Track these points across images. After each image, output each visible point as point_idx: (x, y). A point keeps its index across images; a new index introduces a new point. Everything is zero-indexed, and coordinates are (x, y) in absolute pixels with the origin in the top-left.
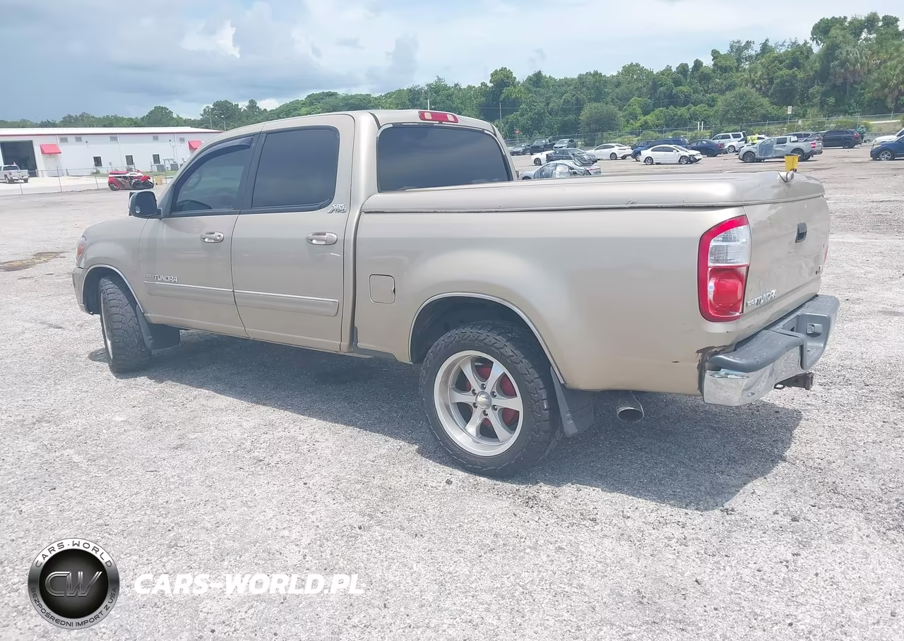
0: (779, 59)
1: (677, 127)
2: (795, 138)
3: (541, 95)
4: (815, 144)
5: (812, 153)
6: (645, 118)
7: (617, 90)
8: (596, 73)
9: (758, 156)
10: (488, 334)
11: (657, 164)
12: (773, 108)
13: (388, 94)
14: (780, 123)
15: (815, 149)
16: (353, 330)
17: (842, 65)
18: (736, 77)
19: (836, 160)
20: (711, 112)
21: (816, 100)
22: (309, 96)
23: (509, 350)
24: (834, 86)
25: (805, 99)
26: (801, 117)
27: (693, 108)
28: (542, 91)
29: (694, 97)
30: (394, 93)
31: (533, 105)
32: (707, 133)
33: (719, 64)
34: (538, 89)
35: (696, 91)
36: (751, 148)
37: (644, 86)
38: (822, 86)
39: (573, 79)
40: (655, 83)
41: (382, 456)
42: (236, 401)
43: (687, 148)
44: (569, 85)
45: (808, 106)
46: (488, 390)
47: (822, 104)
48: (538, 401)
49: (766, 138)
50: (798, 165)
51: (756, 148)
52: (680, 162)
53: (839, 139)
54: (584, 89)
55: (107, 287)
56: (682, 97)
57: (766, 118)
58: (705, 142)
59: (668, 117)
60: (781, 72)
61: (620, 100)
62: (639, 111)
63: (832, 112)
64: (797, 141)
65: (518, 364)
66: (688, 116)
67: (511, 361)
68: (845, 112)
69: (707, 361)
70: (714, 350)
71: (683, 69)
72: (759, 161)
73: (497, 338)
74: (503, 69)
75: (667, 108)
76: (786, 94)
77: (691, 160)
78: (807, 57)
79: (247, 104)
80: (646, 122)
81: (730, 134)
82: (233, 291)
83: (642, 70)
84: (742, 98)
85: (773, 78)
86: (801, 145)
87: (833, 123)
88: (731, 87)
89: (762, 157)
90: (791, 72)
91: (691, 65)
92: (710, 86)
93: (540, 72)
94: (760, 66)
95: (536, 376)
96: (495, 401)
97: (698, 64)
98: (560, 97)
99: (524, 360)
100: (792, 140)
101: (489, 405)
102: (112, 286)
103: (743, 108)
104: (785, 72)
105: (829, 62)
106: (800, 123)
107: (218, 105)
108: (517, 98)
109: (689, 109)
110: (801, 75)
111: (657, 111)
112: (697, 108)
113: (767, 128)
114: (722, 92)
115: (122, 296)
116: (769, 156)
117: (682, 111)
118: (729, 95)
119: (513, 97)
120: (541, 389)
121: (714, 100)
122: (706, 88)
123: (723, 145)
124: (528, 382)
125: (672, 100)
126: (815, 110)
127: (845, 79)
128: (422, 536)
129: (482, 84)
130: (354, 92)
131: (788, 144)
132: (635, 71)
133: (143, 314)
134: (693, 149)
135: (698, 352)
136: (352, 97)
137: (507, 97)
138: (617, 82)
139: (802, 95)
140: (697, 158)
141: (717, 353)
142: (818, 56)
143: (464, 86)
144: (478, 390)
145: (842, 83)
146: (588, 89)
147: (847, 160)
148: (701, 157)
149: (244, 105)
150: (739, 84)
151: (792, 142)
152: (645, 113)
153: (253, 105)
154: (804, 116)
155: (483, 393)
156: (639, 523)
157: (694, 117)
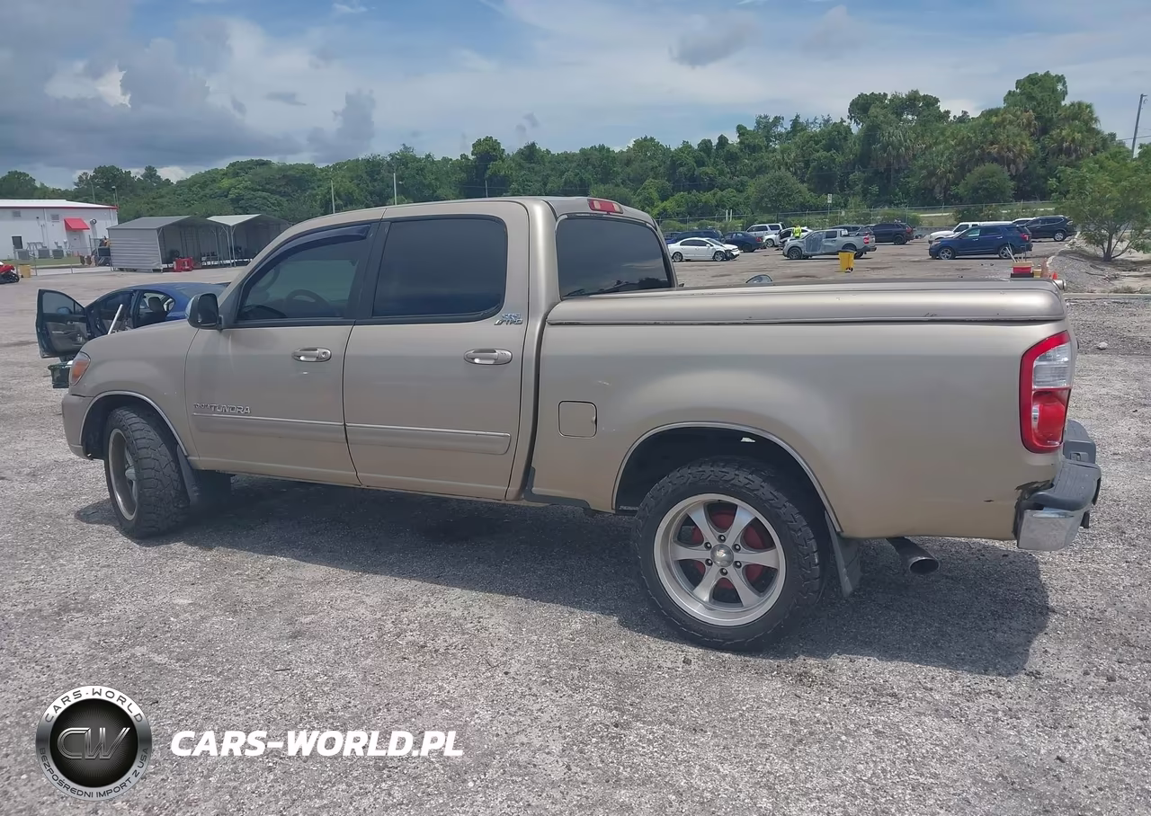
0: (814, 139)
1: (703, 214)
2: (846, 232)
3: (536, 173)
4: (868, 239)
5: (866, 250)
6: (664, 204)
7: (628, 170)
8: (602, 148)
9: (805, 252)
10: (737, 473)
11: (687, 260)
12: (811, 196)
13: (337, 165)
14: (819, 214)
15: (868, 245)
16: (529, 471)
17: (884, 149)
18: (768, 159)
19: (891, 258)
20: (740, 198)
21: (858, 188)
22: (233, 165)
23: (767, 491)
24: (877, 173)
25: (844, 186)
26: (842, 207)
27: (720, 193)
28: (537, 168)
29: (720, 180)
30: (345, 164)
31: (527, 185)
32: (739, 224)
33: (746, 142)
34: (533, 165)
35: (722, 173)
36: (795, 242)
37: (660, 166)
38: (864, 172)
39: (574, 155)
40: (673, 162)
41: (579, 632)
42: (333, 571)
43: (720, 241)
44: (571, 162)
45: (849, 195)
46: (729, 543)
47: (865, 193)
48: (808, 555)
49: (810, 231)
50: (854, 263)
51: (802, 242)
52: (714, 259)
53: (889, 234)
54: (590, 167)
55: (130, 422)
56: (706, 179)
57: (804, 209)
58: (740, 235)
59: (690, 204)
60: (818, 154)
61: (632, 181)
62: (655, 195)
63: (876, 204)
64: (848, 236)
65: (780, 508)
66: (714, 202)
67: (771, 505)
68: (890, 203)
69: (1025, 499)
70: (1035, 485)
71: (706, 145)
72: (806, 257)
73: (750, 477)
74: (488, 139)
75: (689, 193)
76: (824, 180)
77: (727, 256)
78: (845, 139)
79: (143, 171)
80: (665, 210)
81: (767, 225)
82: (345, 425)
83: (657, 145)
84: (778, 183)
85: (808, 161)
86: (851, 240)
87: (880, 214)
88: (761, 170)
89: (810, 253)
90: (829, 154)
91: (715, 142)
92: (738, 167)
93: (533, 144)
94: (793, 147)
95: (805, 523)
96: (738, 557)
97: (723, 140)
98: (561, 176)
99: (787, 504)
100: (843, 234)
101: (730, 561)
102: (138, 420)
103: (779, 195)
104: (822, 153)
105: (870, 145)
106: (843, 213)
107: (101, 171)
108: (505, 176)
109: (715, 194)
110: (839, 159)
111: (677, 196)
112: (724, 193)
113: (807, 218)
114: (752, 176)
115: (153, 434)
116: (818, 252)
117: (707, 196)
118: (763, 179)
119: (502, 173)
120: (811, 539)
121: (743, 184)
122: (734, 170)
123: (762, 238)
124: (795, 531)
125: (694, 183)
126: (858, 199)
127: (889, 164)
128: (702, 730)
129: (461, 156)
130: (291, 160)
131: (838, 238)
132: (648, 147)
133: (186, 457)
134: (727, 242)
135: (1018, 488)
136: (292, 167)
137: (495, 174)
138: (627, 159)
139: (842, 182)
140: (735, 253)
141: (1038, 489)
142: (858, 137)
143: (438, 158)
144: (714, 542)
145: (885, 170)
146: (594, 167)
147: (903, 258)
148: (738, 252)
149: (138, 173)
150: (771, 166)
151: (843, 236)
152: (663, 199)
153: (151, 173)
154: (846, 206)
155: (722, 547)
156: (948, 696)
157: (721, 205)
